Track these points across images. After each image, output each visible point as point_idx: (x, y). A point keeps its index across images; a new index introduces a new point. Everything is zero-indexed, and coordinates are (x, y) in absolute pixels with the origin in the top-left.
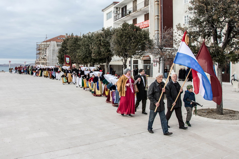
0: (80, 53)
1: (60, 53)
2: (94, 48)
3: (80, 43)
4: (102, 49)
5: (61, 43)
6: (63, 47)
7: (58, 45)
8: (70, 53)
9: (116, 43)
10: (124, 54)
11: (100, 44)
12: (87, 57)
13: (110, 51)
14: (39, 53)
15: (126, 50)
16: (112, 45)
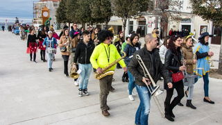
0: (79, 13)
1: (58, 12)
2: (94, 8)
3: (79, 2)
4: (102, 9)
5: (58, 3)
6: (60, 6)
7: (55, 5)
8: (68, 12)
9: (117, 3)
10: (125, 14)
11: (100, 4)
12: (86, 17)
13: (110, 11)
14: (36, 13)
15: (127, 11)
16: (113, 5)
